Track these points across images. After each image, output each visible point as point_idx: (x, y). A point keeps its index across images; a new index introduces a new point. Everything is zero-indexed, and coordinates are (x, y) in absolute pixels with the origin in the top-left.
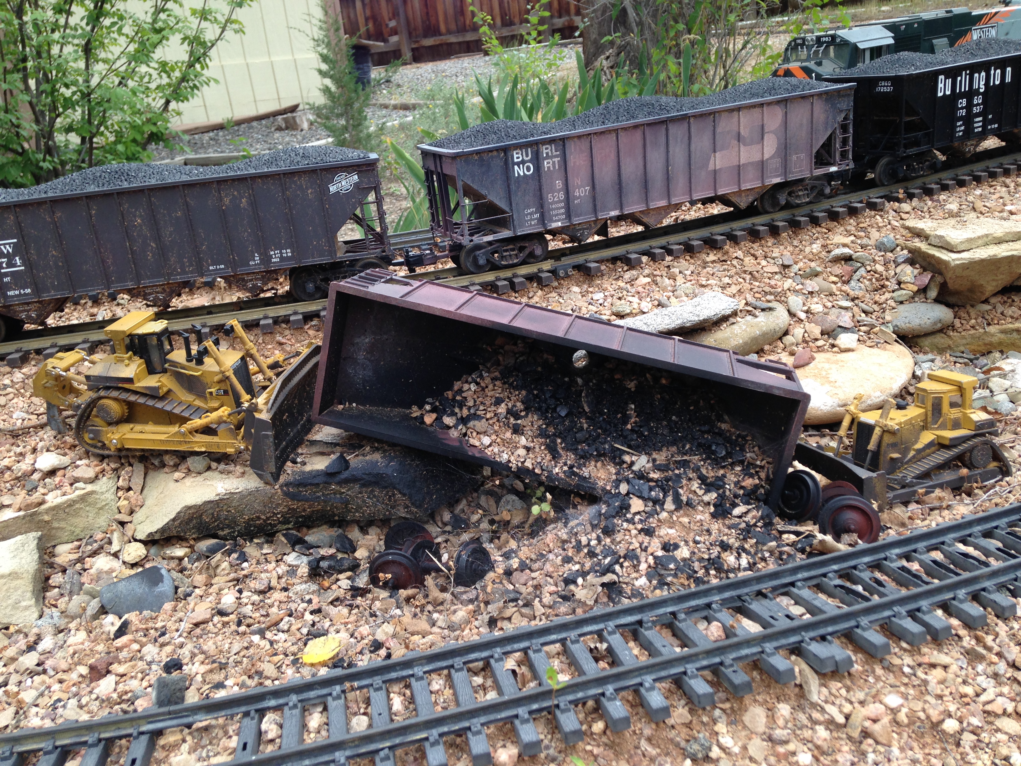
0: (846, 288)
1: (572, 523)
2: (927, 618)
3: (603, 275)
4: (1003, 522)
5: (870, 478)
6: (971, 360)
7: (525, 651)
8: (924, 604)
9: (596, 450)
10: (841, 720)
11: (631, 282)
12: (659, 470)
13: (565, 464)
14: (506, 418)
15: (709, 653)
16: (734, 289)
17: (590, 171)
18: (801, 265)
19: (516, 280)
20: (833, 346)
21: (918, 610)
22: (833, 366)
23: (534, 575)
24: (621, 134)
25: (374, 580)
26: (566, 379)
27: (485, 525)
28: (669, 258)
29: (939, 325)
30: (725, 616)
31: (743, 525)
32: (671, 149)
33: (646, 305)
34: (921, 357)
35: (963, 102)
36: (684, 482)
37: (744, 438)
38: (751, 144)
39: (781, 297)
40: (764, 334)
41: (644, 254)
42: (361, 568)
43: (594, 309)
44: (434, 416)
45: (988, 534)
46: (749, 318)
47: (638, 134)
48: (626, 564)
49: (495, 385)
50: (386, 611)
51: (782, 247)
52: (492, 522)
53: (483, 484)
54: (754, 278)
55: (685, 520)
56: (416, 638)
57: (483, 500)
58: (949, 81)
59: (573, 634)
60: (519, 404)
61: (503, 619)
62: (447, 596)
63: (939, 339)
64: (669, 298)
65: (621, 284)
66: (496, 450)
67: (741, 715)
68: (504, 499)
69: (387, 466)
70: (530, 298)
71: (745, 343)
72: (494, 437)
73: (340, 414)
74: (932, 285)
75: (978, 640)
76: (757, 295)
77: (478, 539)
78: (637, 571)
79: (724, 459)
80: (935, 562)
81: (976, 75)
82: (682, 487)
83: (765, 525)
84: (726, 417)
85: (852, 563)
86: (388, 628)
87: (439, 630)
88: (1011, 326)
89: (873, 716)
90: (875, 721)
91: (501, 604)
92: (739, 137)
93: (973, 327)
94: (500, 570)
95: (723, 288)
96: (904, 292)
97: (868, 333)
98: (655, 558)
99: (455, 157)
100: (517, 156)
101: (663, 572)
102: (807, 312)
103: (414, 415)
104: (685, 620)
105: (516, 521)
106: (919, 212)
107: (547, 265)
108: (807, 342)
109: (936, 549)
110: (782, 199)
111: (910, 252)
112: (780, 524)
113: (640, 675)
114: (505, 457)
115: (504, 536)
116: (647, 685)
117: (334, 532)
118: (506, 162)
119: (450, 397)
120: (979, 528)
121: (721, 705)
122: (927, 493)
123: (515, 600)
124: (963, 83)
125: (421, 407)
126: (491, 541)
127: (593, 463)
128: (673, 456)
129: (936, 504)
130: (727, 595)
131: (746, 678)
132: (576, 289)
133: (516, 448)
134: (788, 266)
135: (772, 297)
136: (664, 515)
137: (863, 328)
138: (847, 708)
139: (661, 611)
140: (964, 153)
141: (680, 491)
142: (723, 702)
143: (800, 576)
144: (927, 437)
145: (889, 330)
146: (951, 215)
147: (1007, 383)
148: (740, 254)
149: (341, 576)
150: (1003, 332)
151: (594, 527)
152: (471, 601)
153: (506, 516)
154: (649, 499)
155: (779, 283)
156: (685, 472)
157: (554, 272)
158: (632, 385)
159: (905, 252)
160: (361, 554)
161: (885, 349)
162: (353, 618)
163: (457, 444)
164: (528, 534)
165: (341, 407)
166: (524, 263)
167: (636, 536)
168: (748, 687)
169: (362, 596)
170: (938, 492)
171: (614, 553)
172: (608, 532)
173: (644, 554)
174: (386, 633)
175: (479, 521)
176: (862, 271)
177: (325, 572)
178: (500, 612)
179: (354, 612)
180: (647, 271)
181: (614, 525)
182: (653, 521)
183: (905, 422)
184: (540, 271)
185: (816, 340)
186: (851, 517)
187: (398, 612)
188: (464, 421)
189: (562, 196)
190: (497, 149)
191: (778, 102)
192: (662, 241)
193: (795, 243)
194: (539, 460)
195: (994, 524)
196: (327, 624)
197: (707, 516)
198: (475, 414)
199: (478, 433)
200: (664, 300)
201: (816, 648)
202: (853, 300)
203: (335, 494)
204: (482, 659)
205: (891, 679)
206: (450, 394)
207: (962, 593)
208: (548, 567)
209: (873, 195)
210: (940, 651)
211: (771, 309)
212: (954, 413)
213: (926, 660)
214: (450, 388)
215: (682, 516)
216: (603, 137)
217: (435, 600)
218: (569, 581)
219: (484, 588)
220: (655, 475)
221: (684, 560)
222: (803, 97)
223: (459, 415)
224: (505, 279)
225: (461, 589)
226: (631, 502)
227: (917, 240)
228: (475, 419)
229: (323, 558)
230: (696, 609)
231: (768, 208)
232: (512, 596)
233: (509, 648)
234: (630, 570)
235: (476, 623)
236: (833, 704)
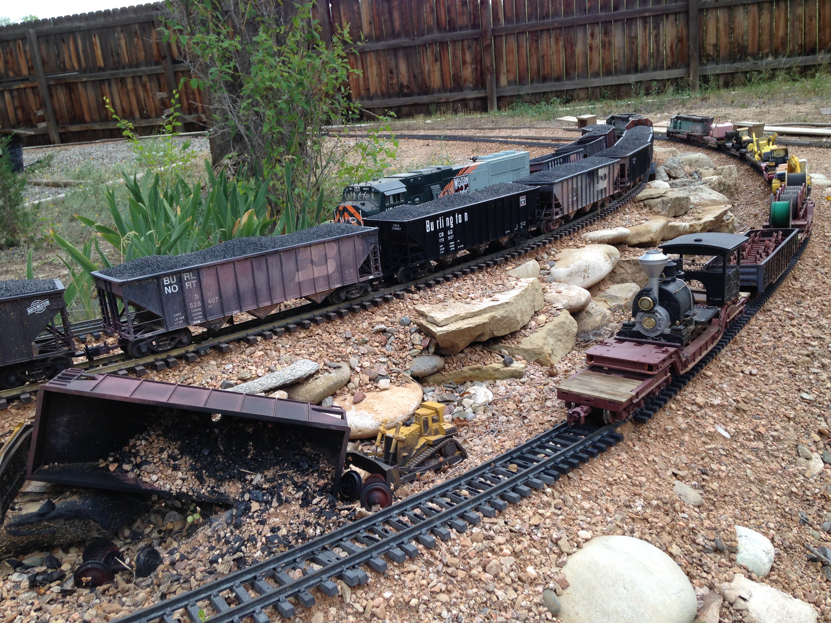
0: (383, 350)
1: (214, 525)
2: (406, 547)
3: (231, 351)
4: (450, 488)
5: (390, 470)
6: (454, 389)
7: (185, 607)
8: (405, 539)
9: (229, 474)
10: (361, 610)
11: (251, 355)
12: (268, 482)
13: (209, 486)
14: (168, 461)
15: (292, 586)
16: (317, 356)
17: (217, 287)
18: (357, 336)
19: (170, 360)
20: (376, 387)
21: (403, 543)
22: (376, 401)
23: (190, 562)
24: (237, 263)
25: (78, 584)
26: (208, 431)
27: (155, 535)
28: (275, 337)
29: (436, 369)
30: (304, 565)
31: (318, 509)
32: (270, 272)
33: (260, 371)
34: (428, 389)
35: (442, 234)
36: (284, 487)
37: (318, 455)
38: (320, 265)
39: (345, 358)
40: (336, 384)
41: (259, 335)
42: (67, 577)
43: (226, 376)
44: (116, 465)
45: (444, 495)
46: (326, 374)
47: (248, 264)
48: (249, 545)
49: (159, 440)
50: (88, 602)
51: (345, 325)
52: (160, 532)
53: (152, 507)
54: (329, 347)
55: (285, 511)
56: (112, 615)
57: (153, 518)
58: (432, 224)
59: (215, 592)
60: (176, 451)
61: (170, 593)
62: (132, 585)
63: (438, 377)
64: (275, 365)
65: (244, 357)
66: (161, 483)
67: (310, 619)
68: (168, 515)
69: (83, 504)
70: (180, 371)
71: (325, 391)
72: (160, 475)
73: (47, 471)
74: (431, 345)
75: (432, 554)
76: (331, 358)
77: (150, 545)
78: (256, 548)
79: (307, 470)
80: (415, 515)
81: (447, 219)
82: (282, 491)
83: (331, 507)
84: (308, 444)
85: (373, 522)
86: (92, 612)
87: (127, 608)
88: (475, 366)
89: (377, 605)
90: (378, 607)
91: (169, 583)
92: (312, 262)
93: (455, 368)
94: (167, 562)
95: (310, 355)
96: (416, 350)
97: (397, 377)
98: (267, 538)
99: (121, 285)
100: (166, 281)
101: (271, 546)
102: (361, 367)
103: (102, 465)
104: (281, 571)
105: (177, 528)
106: (424, 300)
107: (191, 348)
108: (362, 386)
109: (417, 507)
110: (343, 296)
111: (418, 325)
112: (339, 505)
113: (253, 607)
114: (168, 487)
115: (169, 540)
116: (257, 611)
117: (44, 555)
118: (159, 285)
119: (127, 450)
120: (439, 492)
121: (300, 616)
122: (421, 475)
123: (178, 580)
124: (440, 223)
125: (105, 459)
126: (160, 545)
127: (227, 483)
128: (277, 472)
129: (427, 480)
130: (305, 552)
131: (312, 596)
132: (213, 362)
133: (175, 480)
134: (349, 338)
135: (340, 359)
136: (272, 510)
137: (393, 375)
138: (365, 603)
139: (267, 568)
140: (447, 262)
141: (282, 493)
142: (301, 613)
143: (345, 534)
144: (422, 441)
145: (408, 375)
146: (440, 301)
147: (472, 401)
148: (320, 331)
149: (52, 585)
150: (471, 370)
151: (228, 524)
152: (148, 586)
153: (170, 526)
154: (263, 501)
155: (344, 350)
156: (284, 481)
157: (196, 352)
158: (250, 430)
159: (415, 326)
160: (65, 567)
161: (406, 387)
162: (65, 610)
163: (134, 482)
164: (185, 536)
165: (47, 467)
166: (175, 348)
167: (255, 526)
168: (312, 601)
169: (70, 595)
170: (428, 473)
171: (241, 539)
172: (237, 526)
173: (259, 536)
174: (91, 615)
175: (151, 532)
176: (392, 339)
177: (41, 583)
178: (169, 589)
179: (66, 606)
180: (261, 347)
181: (241, 521)
182: (265, 516)
183: (409, 434)
184: (187, 352)
185: (367, 384)
186: (378, 495)
187: (98, 601)
188: (138, 466)
189: (199, 304)
190: (152, 278)
191: (334, 241)
192: (270, 326)
193: (354, 322)
194: (191, 486)
195: (446, 489)
196: (48, 616)
197: (298, 506)
198: (146, 460)
199: (148, 473)
200: (272, 367)
201: (350, 574)
202: (388, 356)
203: (45, 528)
204: (158, 617)
205: (389, 583)
206: (127, 449)
207: (424, 530)
208: (200, 555)
209: (397, 289)
210: (413, 564)
211: (339, 367)
212: (434, 426)
213: (405, 570)
214: (127, 444)
215: (283, 509)
216: (225, 266)
217: (123, 589)
218: (214, 561)
219: (157, 576)
220: (265, 486)
221: (283, 536)
222: (348, 237)
223: (134, 462)
224: (161, 360)
225: (140, 579)
226: (252, 505)
227: (421, 318)
228: (146, 464)
229: (38, 574)
230: (287, 564)
231: (335, 300)
232: (176, 578)
233: (175, 607)
234: (252, 548)
235: (153, 599)
236: (359, 602)
